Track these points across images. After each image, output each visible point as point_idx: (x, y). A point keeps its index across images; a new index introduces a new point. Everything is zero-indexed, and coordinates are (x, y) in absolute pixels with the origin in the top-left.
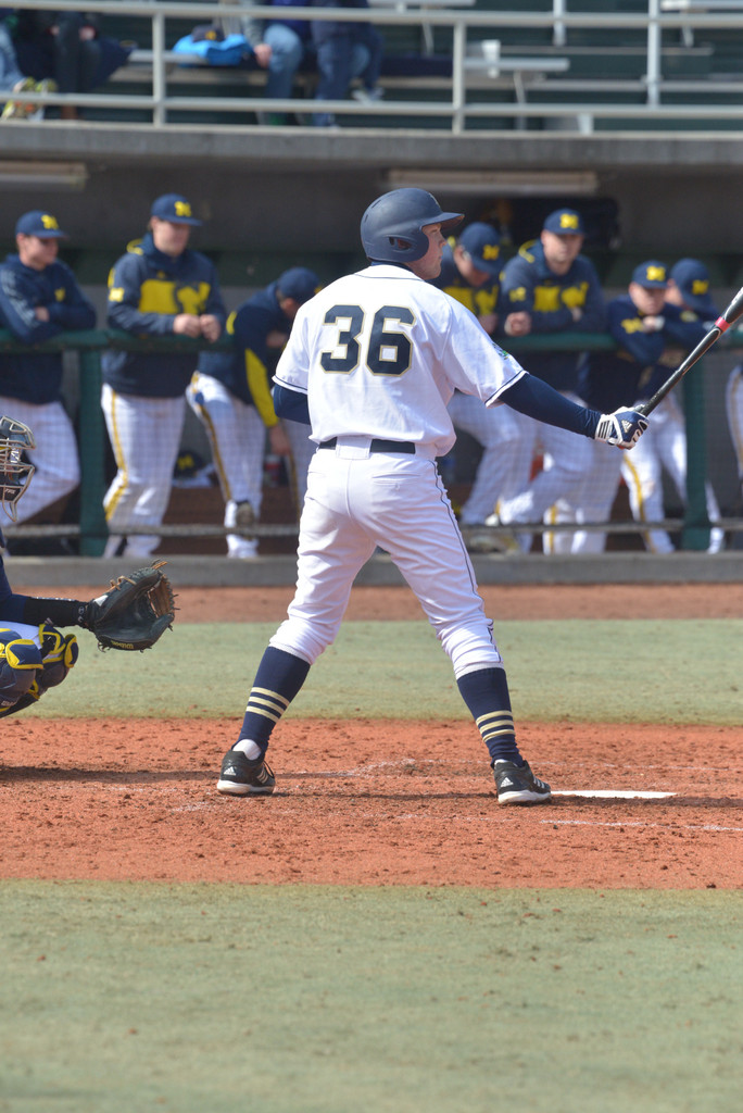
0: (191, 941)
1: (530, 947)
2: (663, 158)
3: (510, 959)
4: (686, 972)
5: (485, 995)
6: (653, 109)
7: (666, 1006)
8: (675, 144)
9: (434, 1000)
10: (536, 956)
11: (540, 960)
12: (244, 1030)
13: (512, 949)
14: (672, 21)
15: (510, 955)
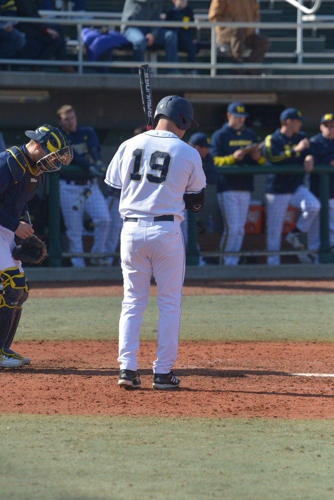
0: (146, 443)
1: (300, 446)
2: (307, 87)
3: (292, 452)
5: (284, 468)
6: (300, 66)
8: (313, 80)
9: (262, 471)
10: (304, 451)
11: (306, 452)
12: (180, 484)
13: (292, 447)
14: (308, 26)
15: (291, 450)
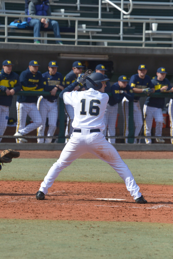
0: (12, 233)
1: (92, 235)
2: (124, 52)
3: (87, 237)
4: (128, 241)
5: (81, 246)
6: (121, 41)
7: (124, 249)
8: (127, 49)
9: (70, 247)
10: (93, 237)
11: (94, 238)
12: (25, 254)
13: (88, 235)
14: (126, 21)
15: (87, 236)
